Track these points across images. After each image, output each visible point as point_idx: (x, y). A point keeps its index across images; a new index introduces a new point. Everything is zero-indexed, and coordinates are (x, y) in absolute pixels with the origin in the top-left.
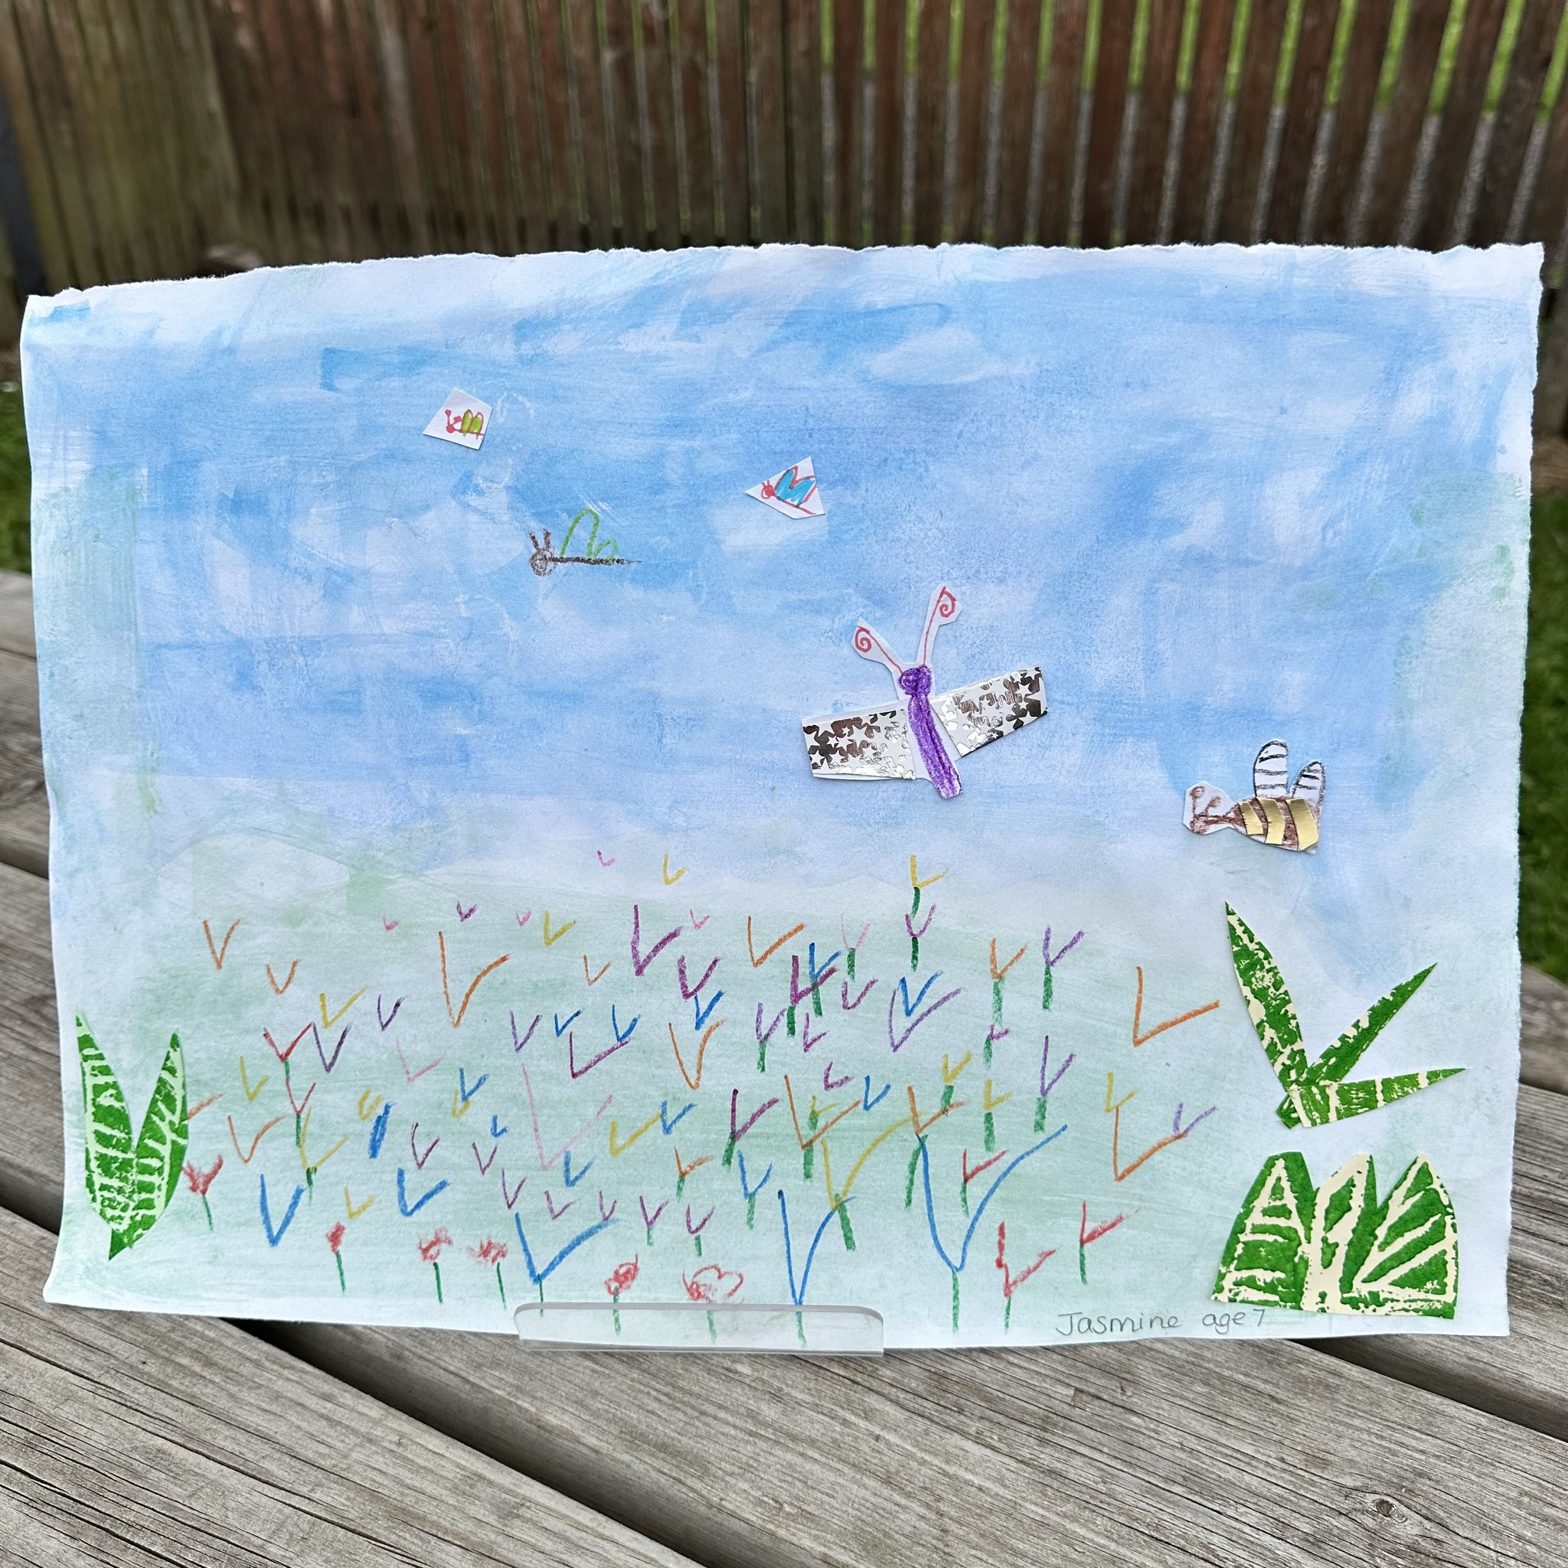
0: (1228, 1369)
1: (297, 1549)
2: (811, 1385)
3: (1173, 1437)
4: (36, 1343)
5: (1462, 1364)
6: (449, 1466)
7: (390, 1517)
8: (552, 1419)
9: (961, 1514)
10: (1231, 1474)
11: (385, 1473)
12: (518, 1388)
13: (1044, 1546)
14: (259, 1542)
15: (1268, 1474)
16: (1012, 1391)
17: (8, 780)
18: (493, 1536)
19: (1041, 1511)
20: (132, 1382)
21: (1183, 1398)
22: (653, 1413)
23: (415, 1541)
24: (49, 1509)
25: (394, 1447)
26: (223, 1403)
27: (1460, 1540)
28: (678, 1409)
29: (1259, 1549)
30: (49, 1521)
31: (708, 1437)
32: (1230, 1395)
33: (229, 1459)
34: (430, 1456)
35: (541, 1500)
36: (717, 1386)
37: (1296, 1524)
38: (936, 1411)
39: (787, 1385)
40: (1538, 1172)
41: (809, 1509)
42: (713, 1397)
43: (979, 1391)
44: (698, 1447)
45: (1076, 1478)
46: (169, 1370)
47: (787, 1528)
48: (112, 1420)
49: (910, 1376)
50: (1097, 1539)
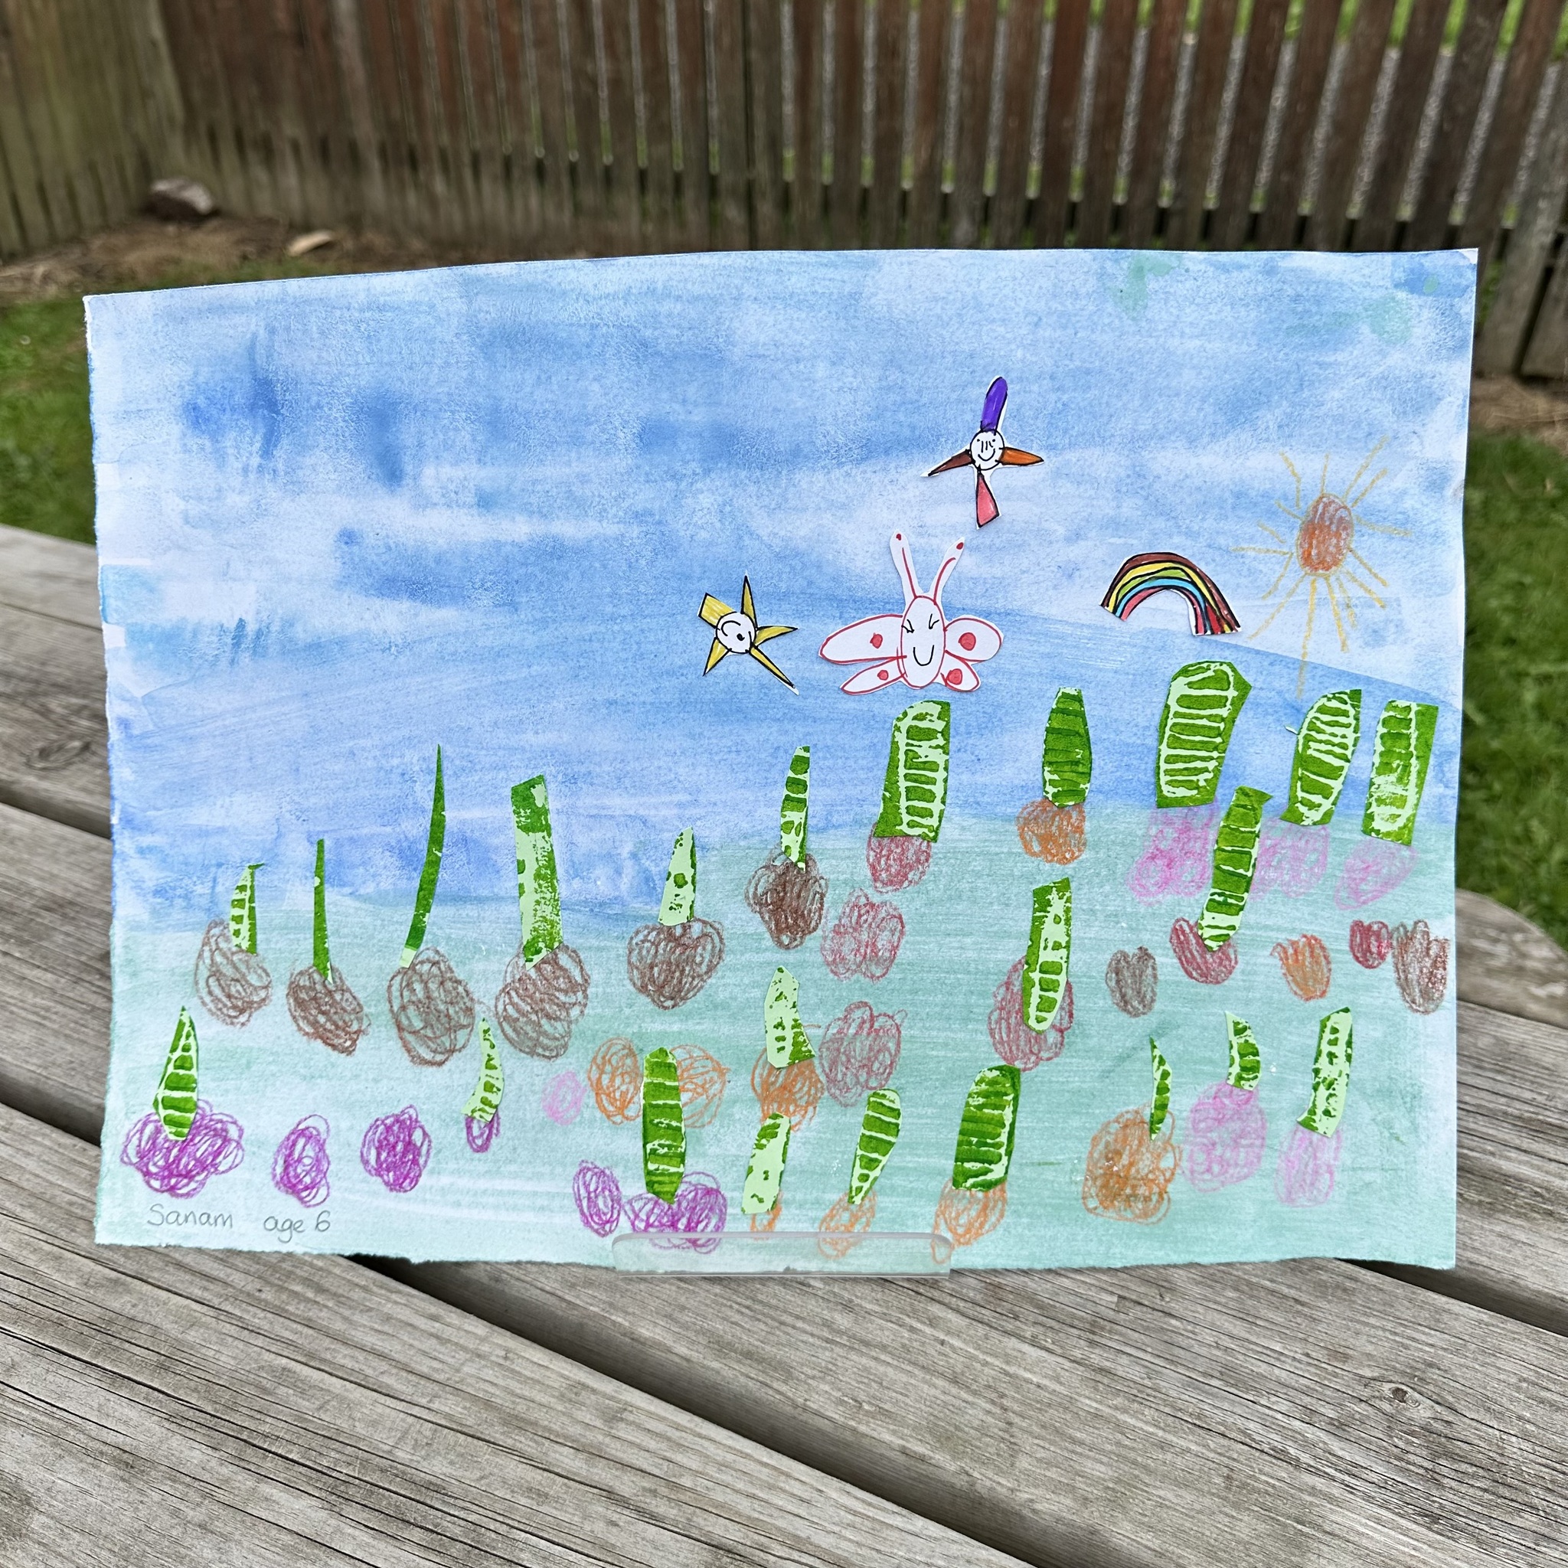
0: (1256, 1276)
1: (423, 1453)
2: (879, 1296)
3: (1209, 1338)
4: (156, 1275)
6: (553, 1376)
7: (505, 1423)
8: (645, 1331)
9: (1023, 1408)
10: (1263, 1369)
11: (496, 1385)
12: (611, 1305)
13: (1099, 1435)
14: (387, 1448)
15: (1295, 1367)
16: (1061, 1299)
18: (600, 1438)
19: (1094, 1405)
20: (250, 1308)
21: (1216, 1302)
22: (737, 1324)
23: (531, 1443)
24: (188, 1424)
25: (501, 1361)
26: (338, 1325)
27: (1468, 1421)
28: (760, 1320)
29: (1290, 1433)
30: (190, 1434)
31: (790, 1345)
32: (1259, 1300)
33: (351, 1375)
34: (535, 1368)
35: (643, 1405)
36: (792, 1299)
37: (1322, 1410)
38: (995, 1318)
39: (856, 1296)
40: (1528, 1095)
41: (886, 1407)
42: (790, 1308)
43: (1032, 1299)
44: (780, 1353)
45: (1124, 1375)
46: (284, 1297)
47: (867, 1424)
48: (236, 1342)
49: (969, 1288)
50: (1145, 1427)
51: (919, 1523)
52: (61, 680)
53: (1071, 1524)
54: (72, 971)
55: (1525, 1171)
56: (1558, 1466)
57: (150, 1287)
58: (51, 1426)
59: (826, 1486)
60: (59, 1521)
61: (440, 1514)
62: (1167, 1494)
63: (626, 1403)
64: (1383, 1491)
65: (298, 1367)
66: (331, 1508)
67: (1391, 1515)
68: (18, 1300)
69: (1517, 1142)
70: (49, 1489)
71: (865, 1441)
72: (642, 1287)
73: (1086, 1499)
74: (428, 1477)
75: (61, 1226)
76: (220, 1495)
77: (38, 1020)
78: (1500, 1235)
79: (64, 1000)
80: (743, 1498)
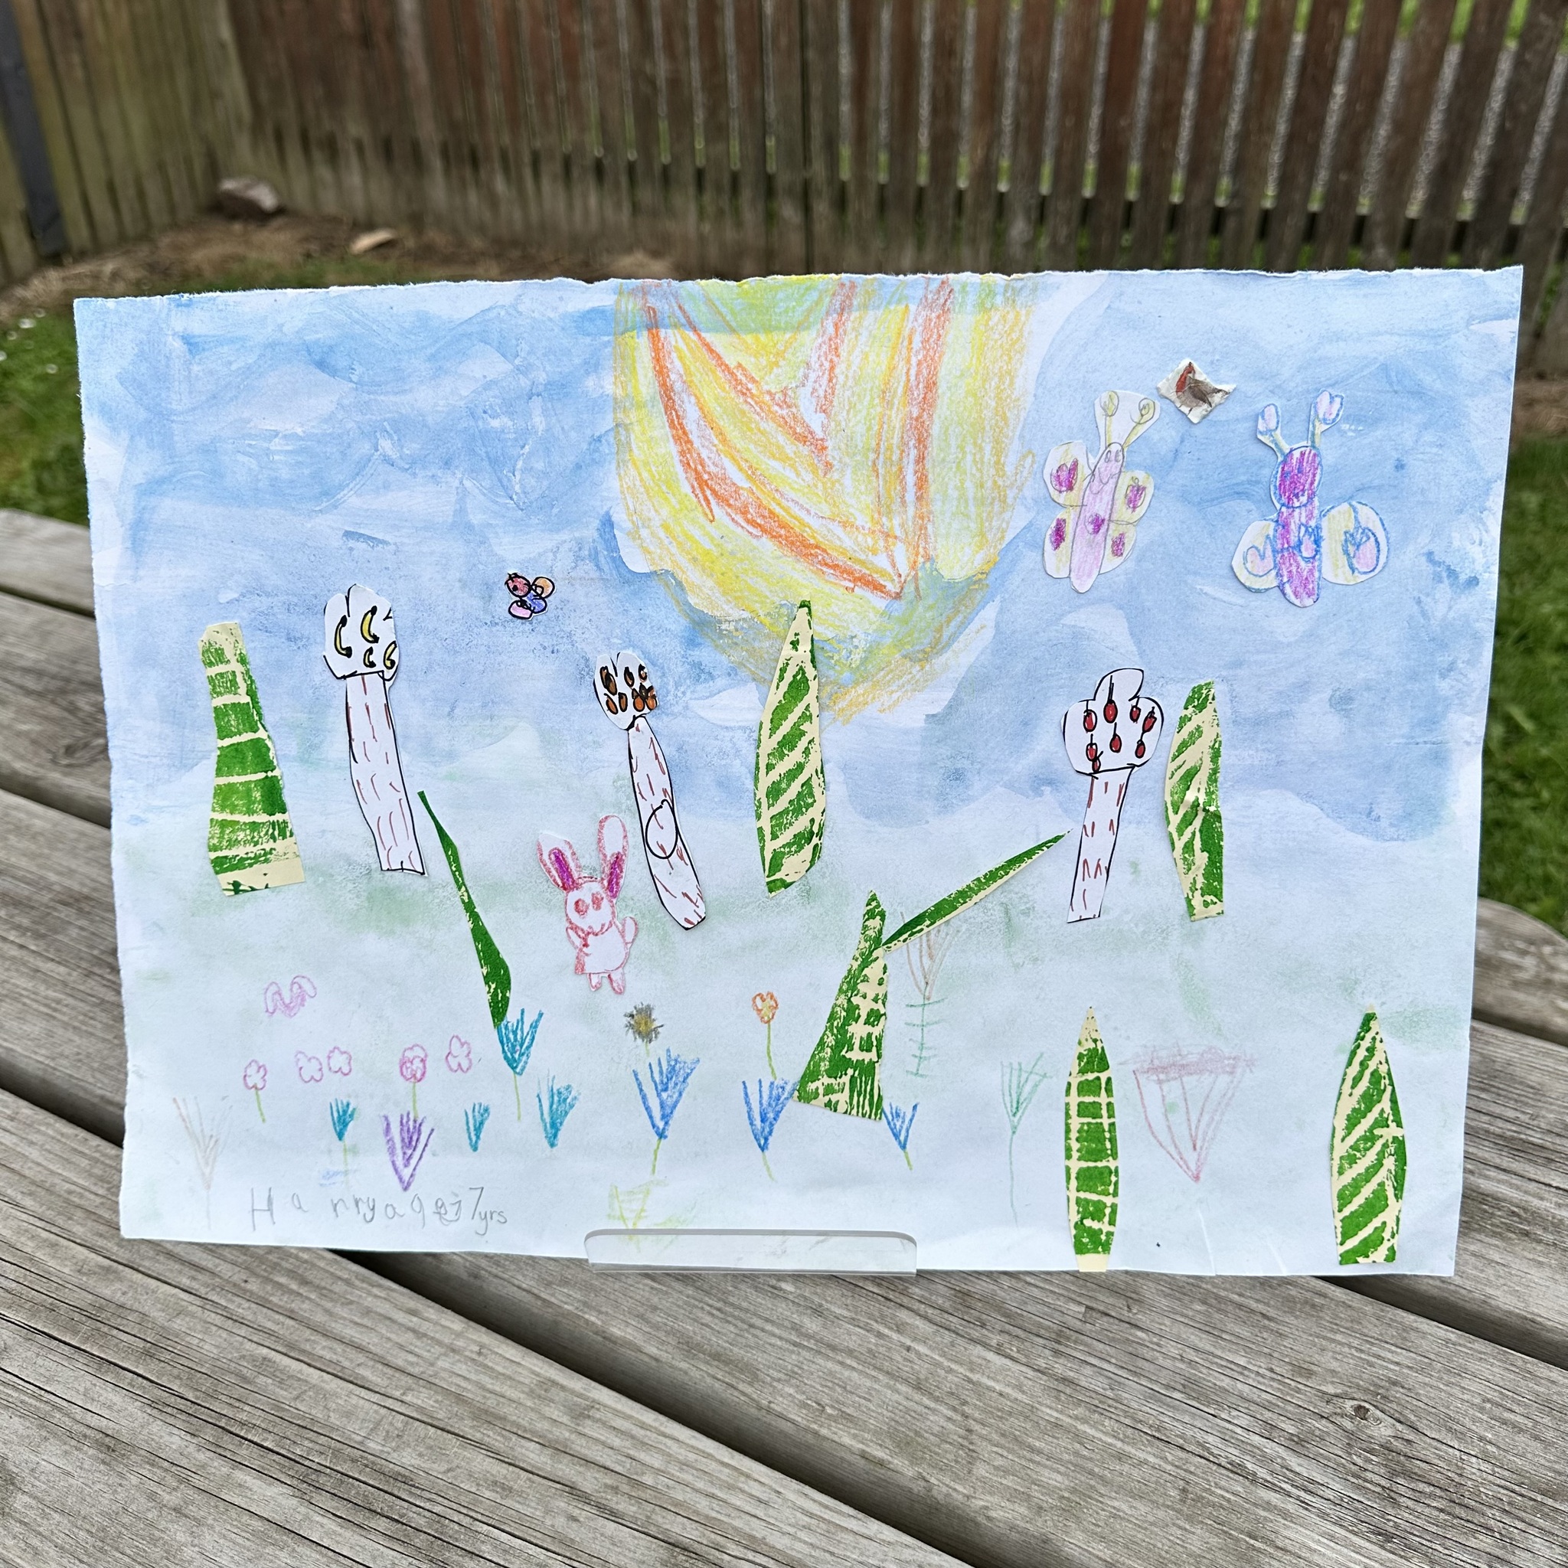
0: (1225, 1289)
1: (393, 1444)
3: (1174, 1350)
4: (147, 1263)
6: (525, 1372)
7: (475, 1418)
8: (616, 1331)
9: (983, 1416)
10: (1226, 1382)
11: (468, 1379)
12: (585, 1304)
13: (1058, 1444)
14: (359, 1439)
15: (1259, 1382)
16: (1029, 1308)
17: (80, 738)
18: (567, 1434)
19: (1055, 1414)
20: (235, 1299)
21: (1183, 1315)
22: (707, 1326)
23: (498, 1438)
24: (169, 1410)
25: (475, 1356)
26: (319, 1317)
27: (1428, 1440)
28: (730, 1322)
29: (1248, 1448)
30: (171, 1420)
31: (757, 1347)
32: (1225, 1313)
33: (328, 1366)
34: (507, 1364)
35: (611, 1403)
36: (763, 1302)
37: (1283, 1425)
38: (962, 1325)
39: (828, 1302)
40: (1511, 1114)
41: (848, 1411)
42: (760, 1311)
43: (1000, 1308)
44: (748, 1356)
45: (1087, 1385)
46: (269, 1288)
47: (829, 1427)
48: (220, 1332)
49: (938, 1294)
50: (1104, 1438)
51: (875, 1527)
52: (85, 678)
53: (1024, 1532)
54: (84, 965)
55: (1504, 1190)
56: (1517, 1488)
57: (140, 1276)
58: (39, 1409)
59: (784, 1487)
60: (40, 1501)
61: (406, 1505)
62: (1122, 1505)
63: (594, 1401)
64: (1338, 1508)
65: (278, 1357)
66: (302, 1496)
67: (1343, 1532)
68: (14, 1285)
69: (1498, 1161)
70: (33, 1470)
71: (826, 1445)
73: (1041, 1508)
74: (397, 1468)
75: (59, 1213)
76: (196, 1481)
77: (49, 1011)
78: (1474, 1254)
79: (75, 993)
80: (702, 1497)
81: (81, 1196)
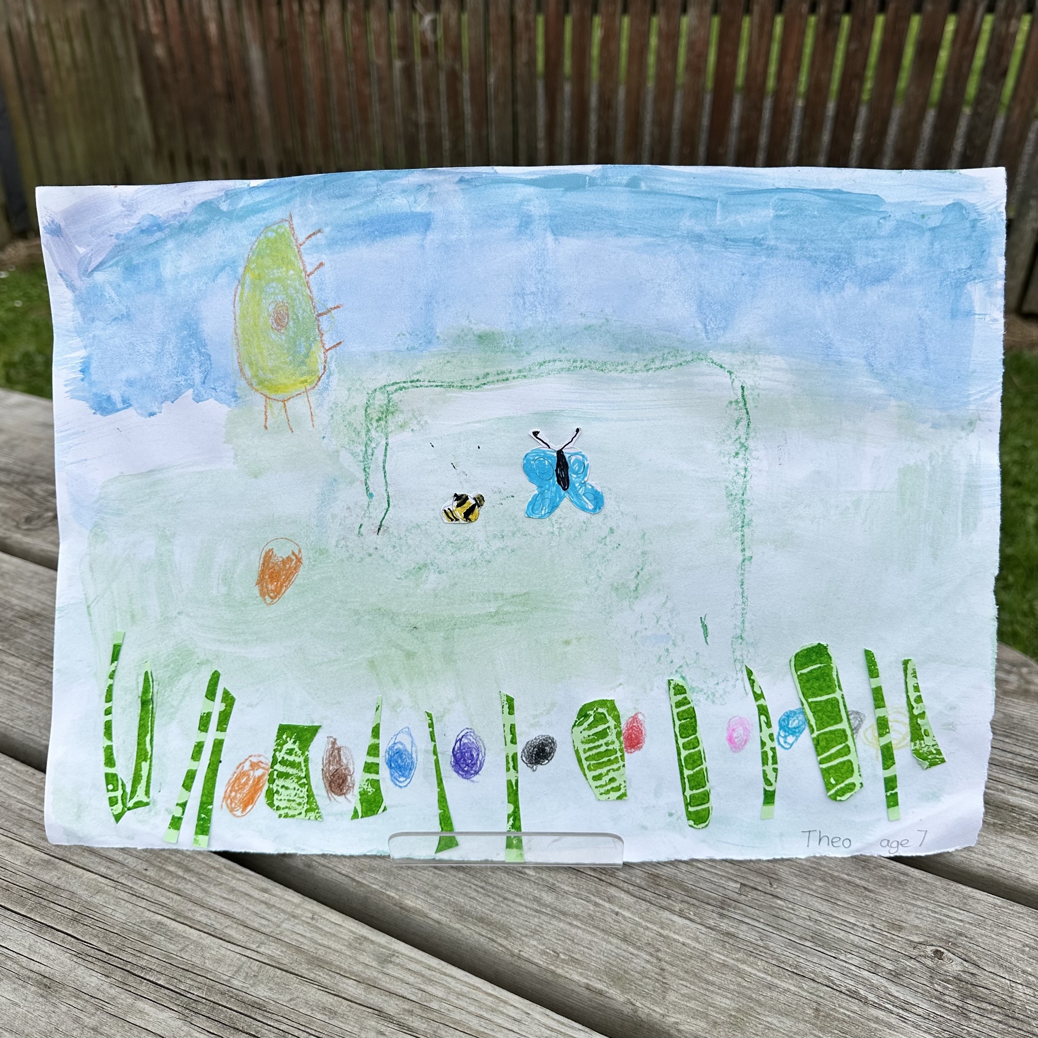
0: (837, 871)
1: (251, 982)
2: (574, 881)
3: (803, 912)
4: (76, 858)
5: (983, 869)
6: (345, 931)
7: (309, 962)
8: (410, 902)
9: (672, 959)
10: (842, 935)
11: (304, 936)
12: (387, 884)
13: (726, 979)
14: (227, 978)
15: (865, 934)
16: (701, 885)
17: (36, 512)
18: (376, 974)
19: (723, 958)
20: (139, 882)
21: (809, 889)
22: (473, 898)
23: (327, 977)
24: (90, 959)
25: (309, 921)
26: (198, 894)
27: (987, 973)
28: (489, 896)
29: (861, 980)
30: (91, 966)
31: (510, 914)
32: (839, 887)
33: (205, 928)
34: (333, 926)
35: (405, 952)
36: (513, 882)
37: (884, 964)
38: (653, 897)
39: (558, 882)
40: (1027, 752)
41: (576, 957)
42: (511, 889)
43: (681, 886)
44: (503, 919)
45: (744, 937)
46: (162, 874)
47: (563, 968)
48: (128, 904)
49: (636, 876)
50: (759, 974)
52: (43, 474)
54: (35, 658)
55: (1026, 803)
57: (71, 866)
61: (260, 1024)
62: (774, 1020)
63: (394, 951)
64: (927, 1021)
65: (168, 922)
66: (185, 1018)
69: (1020, 784)
71: (561, 980)
72: (409, 872)
73: (716, 1023)
74: (254, 999)
75: (14, 824)
76: (109, 1008)
77: (10, 689)
78: (1008, 846)
79: (29, 677)
80: (473, 1017)
81: (30, 812)
